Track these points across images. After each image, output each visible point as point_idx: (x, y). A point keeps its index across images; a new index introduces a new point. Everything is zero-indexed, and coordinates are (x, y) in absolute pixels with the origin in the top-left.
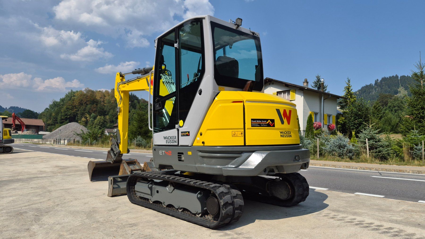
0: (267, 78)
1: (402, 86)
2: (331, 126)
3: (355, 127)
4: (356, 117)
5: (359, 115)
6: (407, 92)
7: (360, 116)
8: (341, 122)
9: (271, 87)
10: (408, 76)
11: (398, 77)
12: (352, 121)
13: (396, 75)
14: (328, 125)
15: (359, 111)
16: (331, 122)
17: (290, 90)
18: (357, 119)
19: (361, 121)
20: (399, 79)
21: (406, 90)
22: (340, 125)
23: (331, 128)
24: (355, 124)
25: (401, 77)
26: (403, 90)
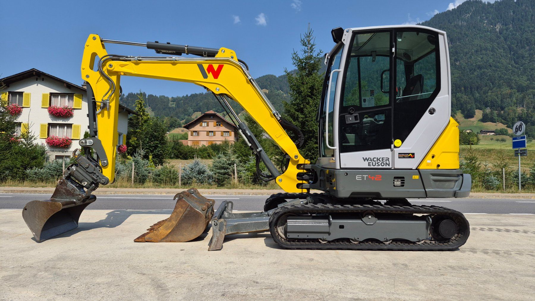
0: (34, 69)
1: (149, 106)
2: (122, 148)
3: (150, 150)
4: (151, 139)
5: (155, 136)
6: (155, 113)
7: (156, 138)
8: (133, 143)
9: (39, 85)
10: (156, 96)
11: (145, 95)
12: (147, 143)
13: (144, 93)
14: (120, 146)
15: (155, 132)
16: (121, 144)
17: (73, 94)
18: (152, 141)
19: (157, 143)
20: (147, 97)
21: (153, 111)
22: (131, 146)
23: (123, 150)
24: (150, 146)
25: (149, 96)
26: (150, 110)
